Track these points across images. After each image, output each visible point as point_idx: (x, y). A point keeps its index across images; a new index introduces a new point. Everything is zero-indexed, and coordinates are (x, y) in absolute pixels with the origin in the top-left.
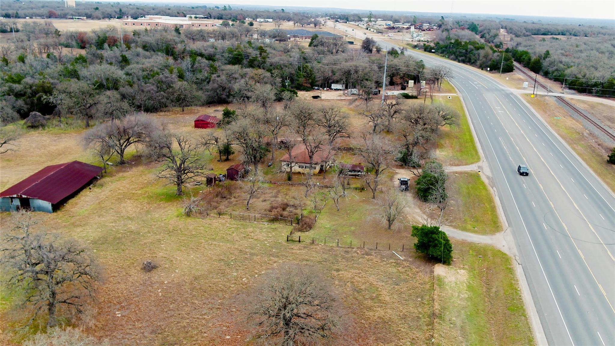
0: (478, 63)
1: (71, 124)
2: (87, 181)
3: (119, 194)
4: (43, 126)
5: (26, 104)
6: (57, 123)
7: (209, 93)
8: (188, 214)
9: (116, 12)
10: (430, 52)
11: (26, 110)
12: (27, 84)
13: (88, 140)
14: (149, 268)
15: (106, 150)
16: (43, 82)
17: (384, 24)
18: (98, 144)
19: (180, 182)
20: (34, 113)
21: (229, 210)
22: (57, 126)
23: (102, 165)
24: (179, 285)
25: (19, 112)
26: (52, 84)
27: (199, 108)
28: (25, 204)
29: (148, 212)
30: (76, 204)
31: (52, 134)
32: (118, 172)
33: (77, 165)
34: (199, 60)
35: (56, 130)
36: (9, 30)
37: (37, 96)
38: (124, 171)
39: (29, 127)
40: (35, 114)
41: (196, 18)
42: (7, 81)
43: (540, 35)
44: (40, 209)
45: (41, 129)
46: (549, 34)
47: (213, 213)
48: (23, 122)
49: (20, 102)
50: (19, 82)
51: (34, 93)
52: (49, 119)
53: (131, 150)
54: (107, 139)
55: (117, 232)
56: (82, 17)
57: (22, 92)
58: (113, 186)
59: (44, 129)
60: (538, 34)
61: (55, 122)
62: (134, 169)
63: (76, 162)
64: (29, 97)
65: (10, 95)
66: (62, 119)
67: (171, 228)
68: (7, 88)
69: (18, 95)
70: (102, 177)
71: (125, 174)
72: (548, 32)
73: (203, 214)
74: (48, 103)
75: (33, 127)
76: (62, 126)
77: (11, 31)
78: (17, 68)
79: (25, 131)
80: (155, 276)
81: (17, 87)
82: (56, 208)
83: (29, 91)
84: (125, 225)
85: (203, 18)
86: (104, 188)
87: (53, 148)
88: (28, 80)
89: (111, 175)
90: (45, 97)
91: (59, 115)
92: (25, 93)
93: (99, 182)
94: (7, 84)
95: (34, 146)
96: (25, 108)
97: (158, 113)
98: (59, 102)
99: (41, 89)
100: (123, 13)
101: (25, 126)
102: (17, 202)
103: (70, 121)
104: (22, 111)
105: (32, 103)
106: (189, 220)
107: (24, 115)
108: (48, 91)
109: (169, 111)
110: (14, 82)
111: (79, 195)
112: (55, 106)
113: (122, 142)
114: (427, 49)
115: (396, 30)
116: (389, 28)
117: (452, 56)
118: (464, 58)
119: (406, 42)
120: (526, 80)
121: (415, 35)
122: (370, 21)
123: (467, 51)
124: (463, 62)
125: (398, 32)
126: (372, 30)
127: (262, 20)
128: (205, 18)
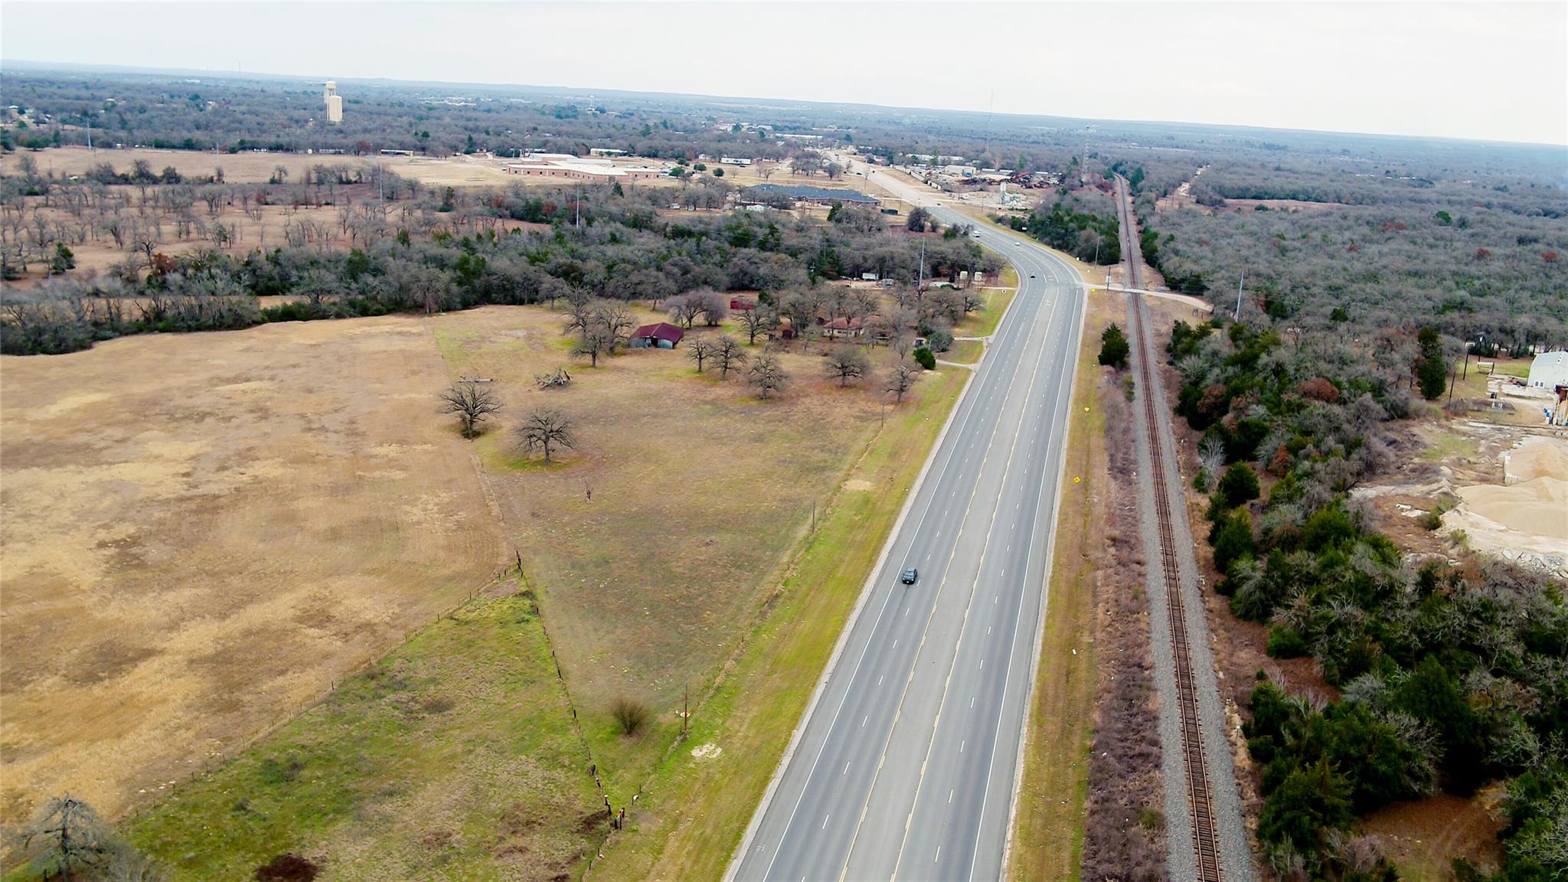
0: (1076, 250)
10: (1020, 230)
17: (960, 172)
28: (655, 343)
41: (609, 154)
43: (1249, 198)
44: (664, 346)
46: (1267, 196)
56: (407, 152)
60: (1244, 198)
72: (1266, 193)
85: (621, 155)
100: (475, 144)
114: (1016, 225)
115: (978, 186)
116: (966, 182)
117: (1047, 239)
118: (1060, 242)
119: (986, 211)
120: (1123, 275)
121: (1007, 198)
122: (934, 163)
123: (1067, 231)
124: (1060, 247)
125: (981, 190)
126: (934, 185)
127: (731, 161)
128: (625, 155)
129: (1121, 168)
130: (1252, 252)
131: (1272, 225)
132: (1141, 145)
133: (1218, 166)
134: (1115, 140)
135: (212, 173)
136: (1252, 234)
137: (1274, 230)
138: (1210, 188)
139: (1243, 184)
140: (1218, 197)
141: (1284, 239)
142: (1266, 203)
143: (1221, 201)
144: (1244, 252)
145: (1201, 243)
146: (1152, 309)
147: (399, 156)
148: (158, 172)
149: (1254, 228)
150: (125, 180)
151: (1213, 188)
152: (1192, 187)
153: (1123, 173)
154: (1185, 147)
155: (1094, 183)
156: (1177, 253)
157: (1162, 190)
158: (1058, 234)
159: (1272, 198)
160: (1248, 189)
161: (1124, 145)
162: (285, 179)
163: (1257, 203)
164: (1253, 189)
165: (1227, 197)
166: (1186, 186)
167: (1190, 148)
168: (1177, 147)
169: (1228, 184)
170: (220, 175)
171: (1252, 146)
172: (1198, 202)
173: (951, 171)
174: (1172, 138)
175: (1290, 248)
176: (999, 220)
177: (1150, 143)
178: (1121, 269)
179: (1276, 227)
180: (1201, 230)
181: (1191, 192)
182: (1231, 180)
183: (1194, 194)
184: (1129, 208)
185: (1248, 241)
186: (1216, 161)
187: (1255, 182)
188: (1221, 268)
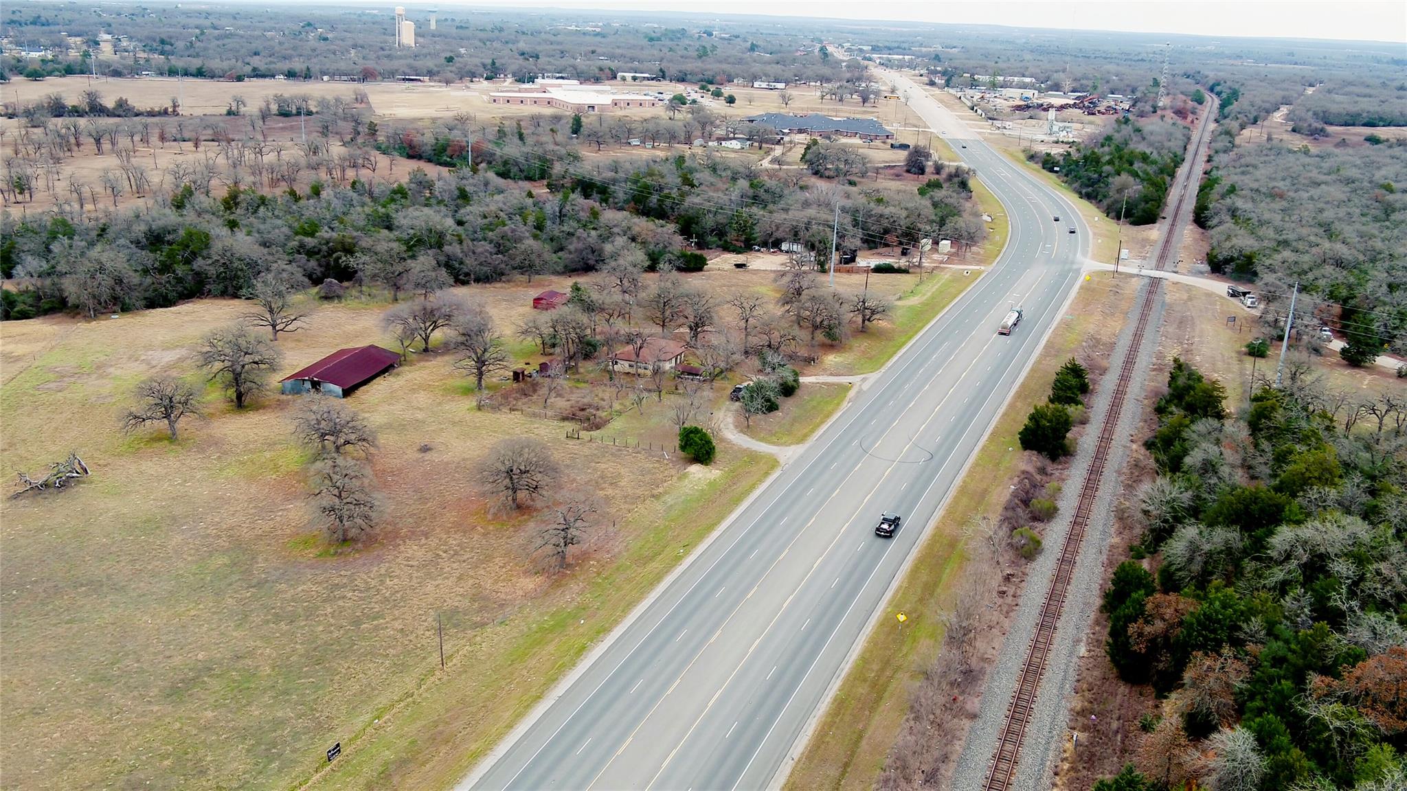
0: (1105, 202)
1: (375, 296)
2: (384, 367)
3: (414, 384)
4: (339, 297)
5: (320, 265)
6: (357, 294)
7: (571, 256)
8: (479, 408)
9: (484, 66)
10: (1051, 170)
11: (319, 274)
12: (323, 239)
13: (390, 320)
14: (425, 449)
15: (409, 334)
16: (344, 236)
17: (1018, 96)
18: (399, 326)
19: (480, 375)
20: (329, 280)
21: (524, 408)
22: (356, 298)
23: (402, 352)
24: (447, 463)
25: (310, 276)
26: (354, 238)
27: (554, 278)
28: (316, 387)
29: (440, 404)
30: (368, 392)
31: (349, 309)
32: (419, 361)
33: (373, 350)
34: (573, 200)
35: (353, 304)
36: (294, 111)
37: (334, 256)
38: (427, 361)
39: (321, 298)
40: (331, 282)
41: (634, 79)
42: (297, 234)
43: (1359, 125)
44: (330, 393)
45: (336, 301)
46: (1381, 123)
47: (506, 410)
48: (315, 290)
49: (313, 264)
50: (312, 235)
51: (332, 251)
52: (347, 288)
53: (437, 336)
54: (411, 320)
55: (403, 420)
56: (421, 78)
57: (316, 250)
58: (410, 376)
59: (340, 302)
60: (1353, 125)
61: (354, 292)
62: (439, 358)
63: (372, 347)
64: (324, 257)
65: (300, 254)
66: (364, 288)
67: (457, 419)
68: (296, 243)
69: (311, 253)
70: (401, 365)
71: (427, 364)
72: (1381, 119)
73: (495, 408)
74: (347, 267)
75: (327, 298)
76: (363, 299)
77: (299, 114)
78: (310, 209)
79: (317, 303)
80: (428, 456)
81: (310, 242)
82: (347, 393)
83: (325, 248)
84: (412, 414)
85: (648, 79)
86: (400, 378)
87: (349, 328)
88: (324, 233)
89: (411, 364)
90: (344, 258)
91: (360, 283)
92: (320, 250)
93: (395, 371)
94: (297, 238)
95: (327, 324)
96: (319, 271)
97: (493, 285)
98: (361, 266)
99: (339, 246)
100: (497, 69)
101: (317, 297)
102: (308, 385)
103: (374, 291)
104: (314, 276)
105: (328, 264)
106: (479, 414)
107: (316, 281)
108: (349, 250)
109: (509, 281)
110: (306, 234)
111: (372, 383)
112: (356, 272)
113: (428, 324)
114: (1048, 164)
115: (1027, 114)
116: (1019, 108)
117: (1076, 185)
118: (1090, 189)
119: (1025, 144)
120: (1152, 243)
121: (1055, 129)
122: (994, 86)
123: (1100, 175)
124: (1089, 197)
125: (1031, 118)
126: (979, 112)
127: (764, 85)
128: (653, 79)
129: (1218, 89)
130: (1342, 212)
131: (1379, 168)
132: (1256, 61)
133: (1331, 86)
134: (1229, 57)
135: (168, 104)
136: (1349, 181)
137: (1379, 176)
138: (1310, 113)
139: (1354, 109)
140: (1319, 125)
141: (1392, 191)
142: (1381, 132)
143: (1322, 130)
144: (1329, 215)
145: (1274, 195)
146: (1169, 308)
147: (415, 83)
148: (109, 102)
149: (1353, 173)
150: (76, 112)
151: (1315, 114)
152: (1291, 112)
153: (1218, 94)
154: (1304, 64)
155: (1172, 108)
156: (1233, 213)
157: (1251, 117)
158: (1089, 179)
159: (1389, 125)
160: (1360, 115)
161: (1238, 62)
162: (242, 109)
163: (1368, 131)
164: (1365, 115)
165: (1332, 124)
166: (1284, 110)
167: (1310, 64)
168: (1296, 64)
169: (1334, 108)
170: (175, 106)
171: (1378, 62)
172: (1294, 130)
173: (1008, 95)
174: (1292, 54)
175: (1398, 205)
176: (1032, 157)
177: (1267, 59)
178: (1155, 232)
179: (1383, 172)
180: (1280, 175)
181: (1288, 118)
182: (1341, 104)
183: (1292, 120)
184: (1207, 138)
185: (1337, 192)
186: (1330, 80)
187: (1368, 106)
188: (1285, 243)
